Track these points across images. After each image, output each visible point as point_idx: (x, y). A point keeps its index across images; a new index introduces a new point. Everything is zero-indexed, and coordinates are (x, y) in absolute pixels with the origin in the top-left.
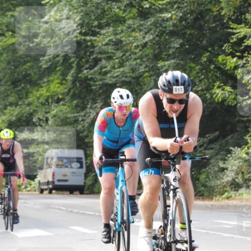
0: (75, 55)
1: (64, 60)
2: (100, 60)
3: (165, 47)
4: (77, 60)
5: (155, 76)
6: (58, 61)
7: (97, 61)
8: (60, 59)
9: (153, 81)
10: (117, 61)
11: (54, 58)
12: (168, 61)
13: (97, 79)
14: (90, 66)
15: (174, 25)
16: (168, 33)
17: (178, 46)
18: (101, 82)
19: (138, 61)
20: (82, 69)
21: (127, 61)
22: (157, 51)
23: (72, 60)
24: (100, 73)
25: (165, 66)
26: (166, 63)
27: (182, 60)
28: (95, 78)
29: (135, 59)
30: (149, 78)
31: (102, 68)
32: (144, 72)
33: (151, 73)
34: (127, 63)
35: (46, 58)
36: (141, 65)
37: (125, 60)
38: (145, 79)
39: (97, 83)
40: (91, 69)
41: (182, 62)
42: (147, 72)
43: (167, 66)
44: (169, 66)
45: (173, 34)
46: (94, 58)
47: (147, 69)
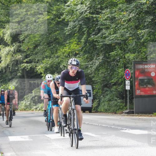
0: (86, 27)
1: (79, 30)
2: (102, 29)
3: (142, 21)
4: (88, 29)
5: (136, 39)
6: (76, 30)
7: (100, 30)
8: (77, 29)
9: (134, 42)
10: (112, 30)
11: (73, 28)
12: (144, 30)
13: (100, 41)
14: (95, 33)
15: (148, 7)
16: (144, 12)
17: (150, 20)
18: (102, 43)
19: (126, 30)
20: (91, 35)
21: (118, 30)
22: (137, 24)
23: (84, 29)
24: (101, 38)
25: (142, 33)
26: (143, 31)
27: (153, 29)
28: (99, 40)
29: (124, 29)
30: (132, 41)
31: (102, 34)
32: (129, 37)
33: (133, 37)
34: (118, 31)
35: (68, 28)
36: (127, 32)
37: (117, 30)
38: (130, 41)
39: (100, 44)
40: (96, 35)
41: (153, 31)
42: (131, 36)
43: (143, 33)
44: (145, 33)
45: (147, 13)
46: (98, 28)
47: (131, 35)
